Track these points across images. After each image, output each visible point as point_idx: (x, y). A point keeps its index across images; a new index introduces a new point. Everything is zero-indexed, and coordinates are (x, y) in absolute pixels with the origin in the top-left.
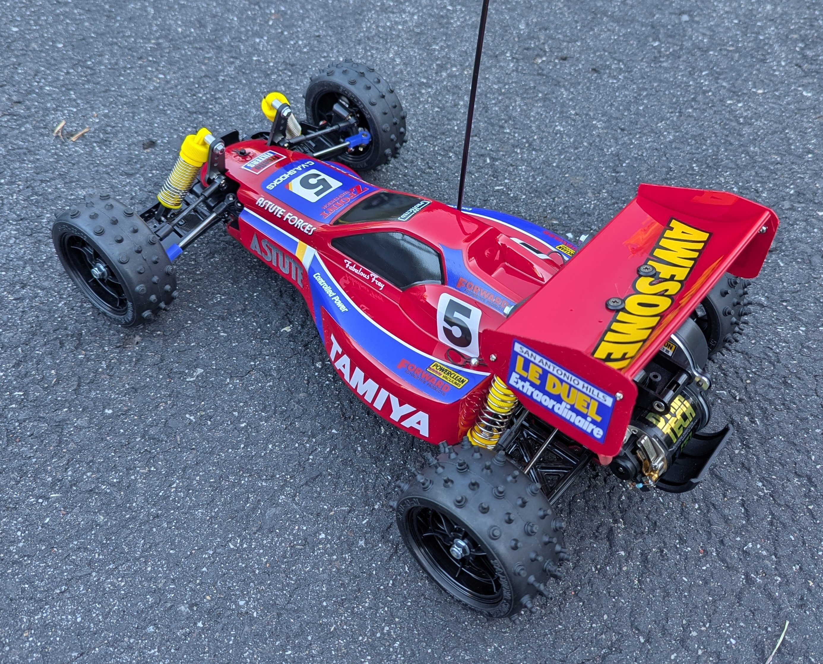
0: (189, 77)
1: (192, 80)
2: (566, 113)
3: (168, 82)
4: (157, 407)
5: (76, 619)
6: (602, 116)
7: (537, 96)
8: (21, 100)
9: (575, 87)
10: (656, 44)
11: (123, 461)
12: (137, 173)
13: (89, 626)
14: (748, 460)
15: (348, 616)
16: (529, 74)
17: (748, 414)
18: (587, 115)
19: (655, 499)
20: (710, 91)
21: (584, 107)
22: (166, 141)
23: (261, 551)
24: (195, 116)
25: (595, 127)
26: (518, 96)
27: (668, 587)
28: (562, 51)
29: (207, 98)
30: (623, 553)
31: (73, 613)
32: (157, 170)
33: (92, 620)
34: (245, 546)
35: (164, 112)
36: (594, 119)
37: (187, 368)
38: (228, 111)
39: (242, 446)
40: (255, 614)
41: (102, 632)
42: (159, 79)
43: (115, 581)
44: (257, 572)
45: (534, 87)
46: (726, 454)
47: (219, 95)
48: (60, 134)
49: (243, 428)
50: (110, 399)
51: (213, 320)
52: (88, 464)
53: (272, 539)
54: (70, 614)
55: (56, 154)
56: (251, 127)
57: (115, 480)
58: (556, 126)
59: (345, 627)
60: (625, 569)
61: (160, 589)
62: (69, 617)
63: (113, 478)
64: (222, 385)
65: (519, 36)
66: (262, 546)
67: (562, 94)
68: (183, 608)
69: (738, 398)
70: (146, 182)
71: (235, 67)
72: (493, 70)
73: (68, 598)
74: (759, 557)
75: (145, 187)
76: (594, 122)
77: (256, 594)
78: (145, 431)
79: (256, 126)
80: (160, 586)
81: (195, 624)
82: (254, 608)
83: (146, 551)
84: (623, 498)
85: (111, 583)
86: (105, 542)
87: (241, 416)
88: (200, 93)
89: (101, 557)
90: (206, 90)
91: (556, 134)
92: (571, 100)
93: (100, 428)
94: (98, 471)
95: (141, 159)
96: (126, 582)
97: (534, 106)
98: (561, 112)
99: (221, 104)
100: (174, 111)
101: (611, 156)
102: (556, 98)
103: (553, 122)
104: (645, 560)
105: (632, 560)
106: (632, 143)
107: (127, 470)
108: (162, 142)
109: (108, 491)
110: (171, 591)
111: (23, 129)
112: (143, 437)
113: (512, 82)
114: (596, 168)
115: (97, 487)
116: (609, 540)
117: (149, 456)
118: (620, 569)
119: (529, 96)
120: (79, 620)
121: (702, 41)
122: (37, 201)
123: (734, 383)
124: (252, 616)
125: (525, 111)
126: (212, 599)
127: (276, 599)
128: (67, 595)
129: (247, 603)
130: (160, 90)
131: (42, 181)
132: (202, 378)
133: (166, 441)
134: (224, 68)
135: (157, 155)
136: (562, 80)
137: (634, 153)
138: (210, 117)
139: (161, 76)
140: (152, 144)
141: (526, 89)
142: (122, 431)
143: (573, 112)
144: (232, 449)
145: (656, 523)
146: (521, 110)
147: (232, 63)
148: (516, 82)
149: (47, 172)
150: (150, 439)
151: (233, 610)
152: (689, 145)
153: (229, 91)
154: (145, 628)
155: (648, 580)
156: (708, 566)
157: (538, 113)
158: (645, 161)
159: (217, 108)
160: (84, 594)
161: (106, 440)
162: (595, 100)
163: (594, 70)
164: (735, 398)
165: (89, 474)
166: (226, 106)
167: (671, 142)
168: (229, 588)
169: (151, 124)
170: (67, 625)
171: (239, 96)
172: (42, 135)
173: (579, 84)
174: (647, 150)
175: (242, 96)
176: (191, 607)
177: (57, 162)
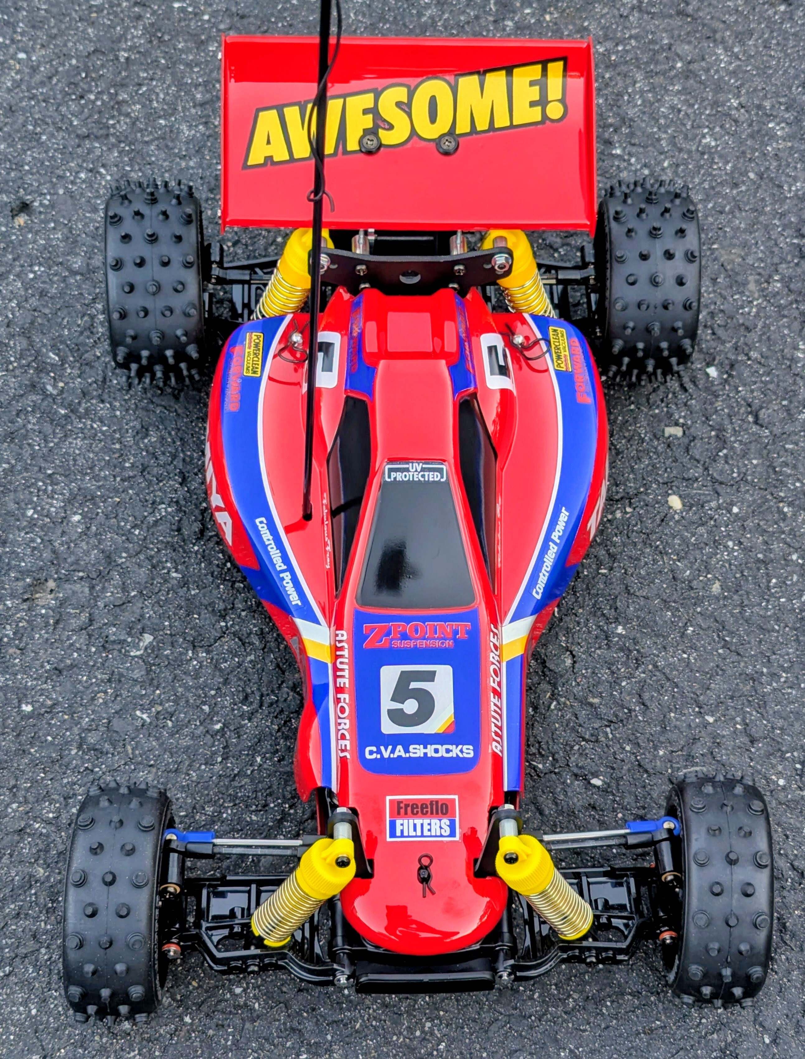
0: (68, 56)
1: (74, 62)
2: (723, 105)
3: (34, 70)
4: (93, 699)
5: (30, 1011)
6: (787, 109)
7: (673, 67)
9: (742, 43)
11: (56, 784)
12: (9, 272)
13: (48, 1020)
15: (378, 1009)
16: (664, 16)
18: (759, 107)
21: (755, 90)
22: (46, 202)
24: (87, 143)
25: (773, 136)
26: (638, 67)
29: (103, 102)
31: (25, 1003)
32: (40, 264)
33: (49, 1013)
35: (35, 137)
36: (770, 117)
37: (129, 634)
38: (141, 130)
39: (219, 759)
40: (257, 1006)
41: (65, 1028)
42: (19, 61)
45: (670, 47)
47: (123, 96)
49: (218, 731)
50: (26, 688)
51: (159, 550)
52: (11, 790)
54: (21, 1004)
56: (183, 164)
57: (51, 815)
58: (704, 136)
59: (374, 1023)
62: (22, 1008)
63: (48, 812)
64: (182, 662)
67: (719, 60)
70: (26, 290)
71: (145, 28)
73: (16, 984)
75: (26, 300)
76: (771, 125)
78: (81, 737)
79: (191, 164)
81: (182, 1019)
82: (255, 997)
86: (50, 905)
87: (213, 712)
88: (90, 92)
89: (49, 927)
90: (102, 85)
91: (703, 153)
92: (734, 73)
93: (18, 735)
94: (26, 801)
95: (11, 242)
97: (667, 91)
98: (715, 104)
99: (128, 115)
100: (52, 136)
101: (795, 202)
102: (707, 70)
103: (699, 127)
107: (65, 798)
108: (41, 204)
109: (44, 831)
112: (80, 747)
113: (631, 37)
114: (766, 227)
115: (28, 825)
117: (91, 777)
119: (659, 68)
120: (34, 1012)
124: (252, 1010)
125: (652, 104)
126: (200, 986)
127: (282, 985)
128: (13, 978)
129: (245, 990)
130: (24, 87)
132: (153, 651)
133: (113, 754)
134: (126, 30)
135: (37, 233)
136: (721, 26)
138: (113, 145)
139: (22, 56)
140: (25, 207)
141: (655, 52)
142: (49, 738)
143: (735, 103)
144: (206, 764)
146: (644, 101)
147: (139, 17)
148: (635, 37)
150: (89, 750)
153: (140, 85)
157: (672, 108)
159: (123, 126)
160: (34, 978)
161: (30, 753)
162: (776, 71)
166: (137, 119)
169: (19, 166)
170: (20, 1020)
171: (157, 94)
175: (162, 96)
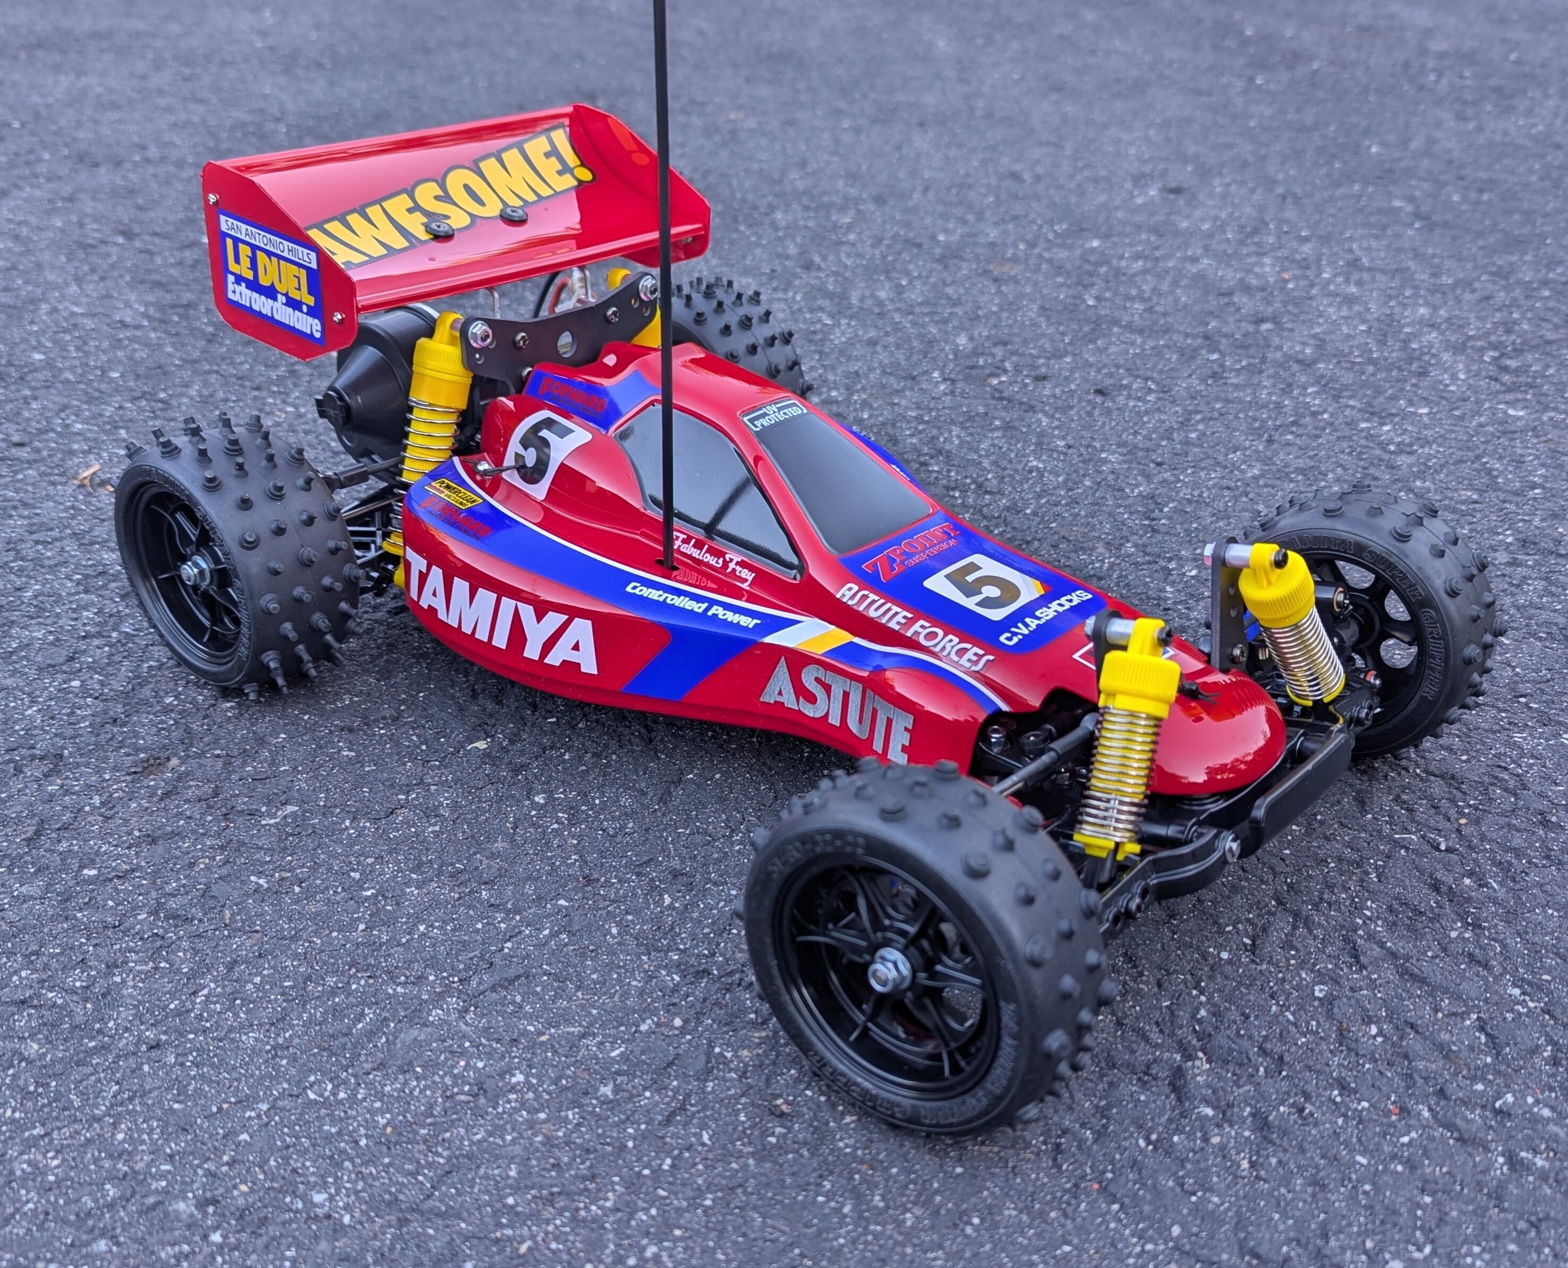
2: (1049, 444)
4: (191, 865)
6: (1119, 447)
7: (991, 424)
8: (27, 440)
9: (1063, 412)
10: (1215, 356)
14: (1481, 948)
16: (977, 398)
17: (1471, 874)
18: (1088, 446)
19: (1276, 1016)
20: (1325, 411)
21: (1082, 437)
23: (378, 1105)
26: (954, 424)
27: (1322, 1174)
28: (1037, 368)
30: (1209, 1112)
34: (342, 1095)
36: (1102, 451)
40: (346, 1220)
43: (39, 1157)
44: (363, 1142)
45: (986, 414)
46: (1429, 937)
48: (87, 482)
49: (367, 899)
50: (97, 853)
51: (331, 732)
52: (27, 956)
53: (406, 1083)
55: (73, 507)
57: (78, 984)
58: (1030, 461)
59: (554, 1246)
60: (1216, 1140)
61: (138, 1173)
63: (75, 981)
64: (333, 831)
65: (956, 352)
66: (380, 1096)
67: (1039, 421)
68: (181, 1206)
69: (1443, 847)
72: (908, 393)
74: (1535, 1120)
76: (1103, 455)
77: (355, 1182)
78: (158, 903)
80: (139, 1166)
81: (205, 1237)
82: (347, 1208)
83: (121, 1104)
84: (1203, 1013)
85: (29, 1163)
86: (32, 1088)
87: (365, 877)
89: (17, 1115)
91: (1030, 472)
92: (1057, 428)
93: (67, 900)
94: (46, 967)
96: (64, 1160)
97: (986, 436)
98: (1039, 444)
101: (1139, 498)
102: (1028, 426)
103: (1024, 456)
104: (1262, 1124)
105: (1231, 1126)
106: (1179, 481)
107: (108, 967)
109: (60, 1001)
110: (163, 1176)
111: (20, 476)
112: (154, 912)
113: (944, 408)
114: (1110, 514)
115: (37, 995)
116: (1175, 1089)
117: (159, 943)
118: (1206, 1139)
119: (975, 425)
121: (1303, 352)
122: (21, 569)
123: (1432, 822)
124: (337, 1223)
125: (969, 443)
126: (252, 1190)
127: (400, 1191)
129: (331, 1198)
131: (37, 542)
132: (295, 820)
133: (200, 921)
136: (1040, 404)
137: (1185, 493)
141: (971, 416)
142: (110, 903)
144: (339, 931)
145: (1281, 1058)
146: (962, 441)
148: (950, 408)
149: (51, 529)
151: (297, 1211)
152: (1291, 481)
154: (88, 1244)
155: (1274, 1161)
156: (1414, 1135)
157: (993, 445)
158: (1207, 505)
161: (75, 918)
162: (1102, 427)
163: (1099, 392)
164: (1437, 848)
165: (23, 974)
167: (1256, 478)
168: (295, 1171)
172: (53, 484)
173: (1072, 408)
174: (1208, 489)
176: (202, 1204)
177: (73, 517)
